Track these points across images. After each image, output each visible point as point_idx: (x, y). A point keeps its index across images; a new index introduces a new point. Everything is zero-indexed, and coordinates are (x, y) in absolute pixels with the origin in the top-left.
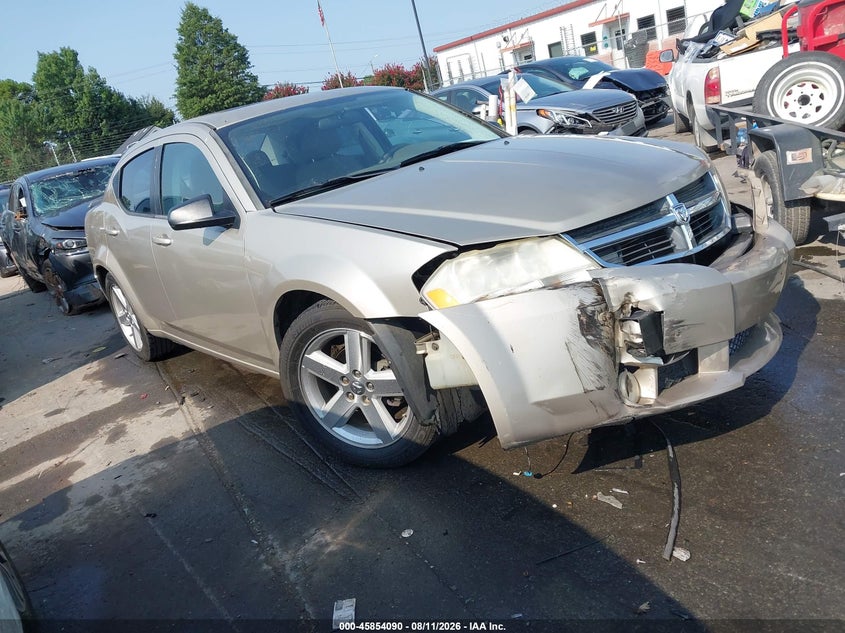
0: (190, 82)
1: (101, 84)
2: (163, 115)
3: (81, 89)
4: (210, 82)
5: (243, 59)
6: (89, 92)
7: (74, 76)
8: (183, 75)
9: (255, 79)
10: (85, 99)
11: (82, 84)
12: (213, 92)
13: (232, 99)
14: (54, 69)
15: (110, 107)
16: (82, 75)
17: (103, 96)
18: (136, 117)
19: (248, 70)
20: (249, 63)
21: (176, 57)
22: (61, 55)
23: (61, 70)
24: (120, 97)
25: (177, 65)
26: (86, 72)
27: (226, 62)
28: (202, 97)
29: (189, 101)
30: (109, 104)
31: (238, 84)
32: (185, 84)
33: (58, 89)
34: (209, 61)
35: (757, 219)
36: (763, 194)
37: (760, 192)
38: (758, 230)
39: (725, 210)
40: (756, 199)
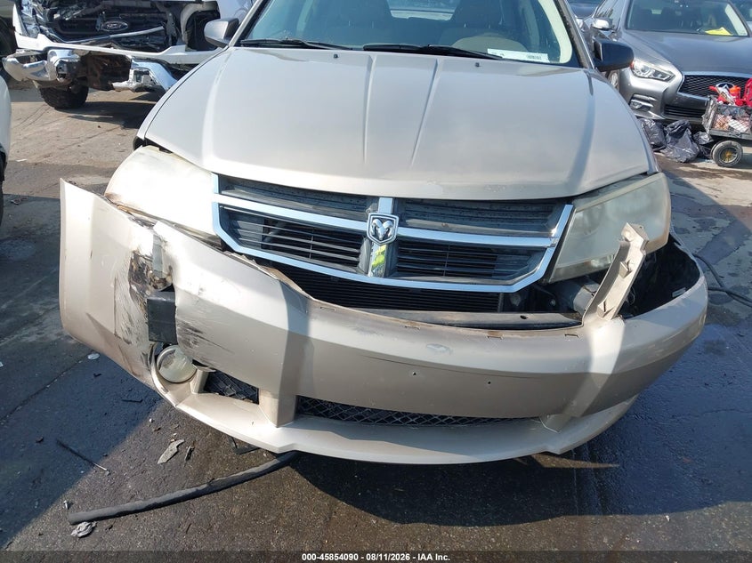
35: (601, 306)
36: (631, 277)
37: (629, 272)
38: (588, 321)
39: (540, 269)
40: (619, 278)
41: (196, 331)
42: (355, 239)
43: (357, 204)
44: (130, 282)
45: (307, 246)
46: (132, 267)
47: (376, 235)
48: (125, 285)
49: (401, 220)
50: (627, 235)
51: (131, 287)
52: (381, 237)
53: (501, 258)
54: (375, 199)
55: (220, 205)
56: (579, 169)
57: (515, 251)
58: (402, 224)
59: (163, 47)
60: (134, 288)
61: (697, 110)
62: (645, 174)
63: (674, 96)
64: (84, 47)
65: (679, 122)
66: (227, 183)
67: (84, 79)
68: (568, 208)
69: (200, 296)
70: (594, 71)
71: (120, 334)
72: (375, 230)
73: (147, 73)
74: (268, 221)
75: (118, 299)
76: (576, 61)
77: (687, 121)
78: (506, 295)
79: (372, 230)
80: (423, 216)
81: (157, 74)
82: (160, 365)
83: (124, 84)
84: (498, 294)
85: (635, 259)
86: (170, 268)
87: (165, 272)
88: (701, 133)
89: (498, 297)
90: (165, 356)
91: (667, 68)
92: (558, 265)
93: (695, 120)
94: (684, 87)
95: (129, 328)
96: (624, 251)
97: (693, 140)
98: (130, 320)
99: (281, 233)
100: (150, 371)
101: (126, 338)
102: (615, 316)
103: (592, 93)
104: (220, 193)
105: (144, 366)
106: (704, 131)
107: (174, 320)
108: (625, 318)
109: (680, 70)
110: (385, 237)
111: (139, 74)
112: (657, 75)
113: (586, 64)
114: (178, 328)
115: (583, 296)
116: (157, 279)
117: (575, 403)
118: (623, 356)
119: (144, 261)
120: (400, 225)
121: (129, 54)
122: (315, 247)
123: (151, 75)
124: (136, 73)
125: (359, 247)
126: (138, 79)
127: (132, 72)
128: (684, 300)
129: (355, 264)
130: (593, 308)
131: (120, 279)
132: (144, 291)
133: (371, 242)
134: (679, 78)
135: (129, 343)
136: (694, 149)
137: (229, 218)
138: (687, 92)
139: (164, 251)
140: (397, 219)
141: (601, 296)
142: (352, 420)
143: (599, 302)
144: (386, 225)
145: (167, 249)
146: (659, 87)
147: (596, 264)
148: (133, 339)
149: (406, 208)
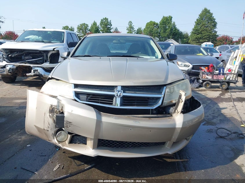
0: (196, 30)
1: (175, 26)
2: (187, 37)
3: (169, 27)
4: (202, 31)
5: (215, 26)
6: (171, 28)
7: (169, 23)
8: (195, 28)
9: (216, 32)
10: (169, 29)
11: (170, 25)
12: (202, 34)
13: (206, 37)
14: (165, 21)
15: (175, 33)
16: (171, 23)
17: (174, 29)
18: (180, 36)
19: (215, 29)
20: (216, 27)
21: (195, 22)
22: (168, 17)
23: (167, 21)
24: (179, 30)
25: (195, 24)
26: (172, 23)
27: (209, 25)
28: (198, 34)
29: (193, 35)
30: (174, 31)
31: (210, 33)
32: (194, 30)
33: (164, 26)
34: (204, 25)
35: (177, 111)
36: (183, 103)
37: (182, 101)
38: (174, 115)
39: (160, 102)
40: (180, 103)
41: (70, 123)
42: (112, 97)
43: (112, 88)
44: (49, 113)
45: (99, 100)
46: (50, 109)
47: (117, 95)
48: (48, 114)
49: (123, 91)
50: (181, 93)
51: (49, 115)
52: (119, 96)
53: (150, 100)
54: (116, 86)
55: (75, 91)
56: (167, 78)
57: (153, 98)
58: (124, 92)
59: (42, 63)
60: (50, 115)
61: (197, 74)
62: (183, 79)
63: (191, 71)
64: (18, 64)
65: (193, 78)
66: (76, 86)
67: (16, 74)
68: (165, 87)
69: (72, 113)
70: (167, 60)
71: (45, 129)
72: (117, 94)
73: (37, 71)
74: (88, 94)
75: (45, 119)
76: (163, 58)
77: (195, 77)
78: (152, 109)
79: (116, 94)
80: (129, 90)
81: (40, 71)
82: (57, 137)
83: (30, 74)
84: (150, 109)
85: (183, 98)
86: (62, 107)
87: (60, 109)
88: (199, 80)
89: (150, 110)
90: (59, 134)
91: (188, 64)
92: (164, 102)
93: (197, 77)
94: (193, 68)
95: (48, 127)
96: (180, 97)
97: (197, 82)
98: (49, 124)
99: (91, 97)
100: (54, 139)
101: (47, 129)
102: (180, 113)
103: (168, 65)
104: (74, 88)
105: (52, 137)
106: (200, 79)
107: (64, 120)
108: (183, 113)
109: (191, 64)
110: (120, 96)
111: (35, 71)
112: (185, 66)
113: (165, 58)
114: (65, 122)
115: (172, 110)
116: (58, 111)
117: (173, 137)
118: (184, 123)
119: (54, 107)
120: (123, 93)
121: (32, 65)
122: (101, 100)
123: (39, 71)
124: (34, 71)
125: (113, 99)
126: (34, 72)
127: (32, 71)
128: (198, 110)
129: (112, 104)
130: (175, 112)
131: (46, 113)
132: (53, 115)
133: (116, 97)
134: (191, 66)
135: (48, 131)
136: (198, 84)
137: (77, 94)
138: (194, 70)
139: (60, 103)
140: (122, 91)
141: (176, 109)
142: (113, 147)
143: (176, 110)
144: (120, 93)
145: (61, 102)
146: (186, 69)
147: (174, 102)
148: (49, 129)
149: (125, 88)
